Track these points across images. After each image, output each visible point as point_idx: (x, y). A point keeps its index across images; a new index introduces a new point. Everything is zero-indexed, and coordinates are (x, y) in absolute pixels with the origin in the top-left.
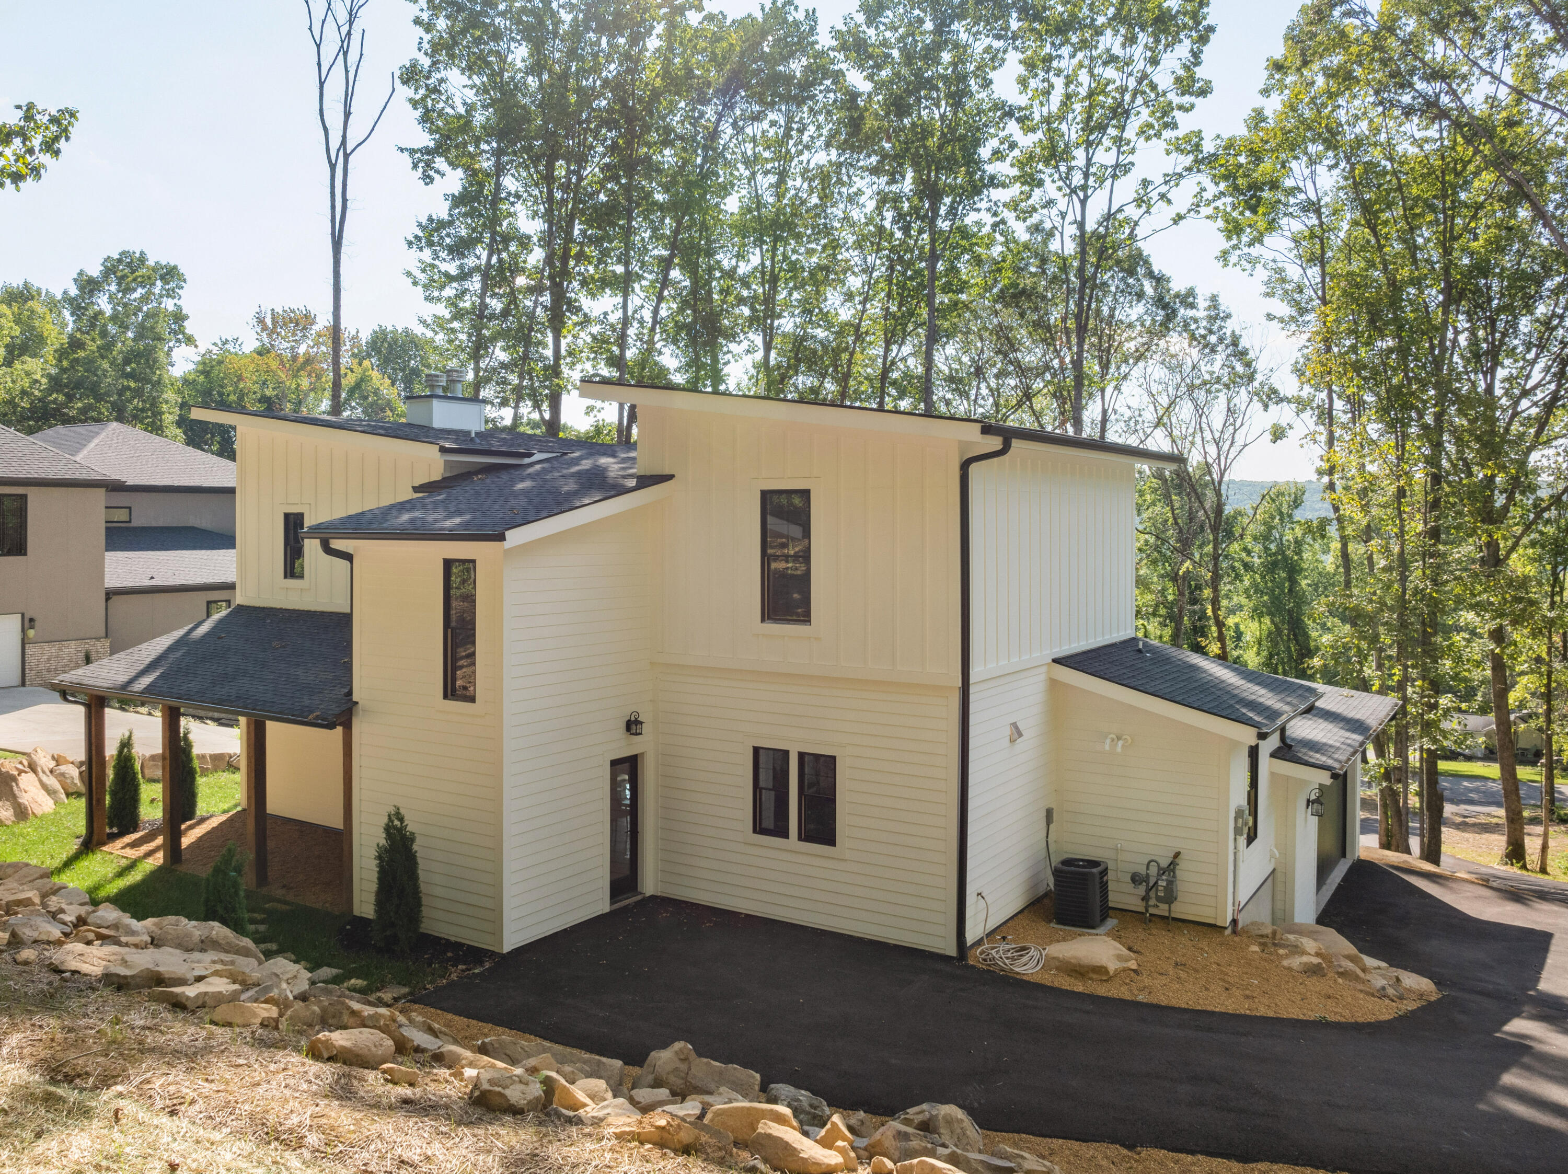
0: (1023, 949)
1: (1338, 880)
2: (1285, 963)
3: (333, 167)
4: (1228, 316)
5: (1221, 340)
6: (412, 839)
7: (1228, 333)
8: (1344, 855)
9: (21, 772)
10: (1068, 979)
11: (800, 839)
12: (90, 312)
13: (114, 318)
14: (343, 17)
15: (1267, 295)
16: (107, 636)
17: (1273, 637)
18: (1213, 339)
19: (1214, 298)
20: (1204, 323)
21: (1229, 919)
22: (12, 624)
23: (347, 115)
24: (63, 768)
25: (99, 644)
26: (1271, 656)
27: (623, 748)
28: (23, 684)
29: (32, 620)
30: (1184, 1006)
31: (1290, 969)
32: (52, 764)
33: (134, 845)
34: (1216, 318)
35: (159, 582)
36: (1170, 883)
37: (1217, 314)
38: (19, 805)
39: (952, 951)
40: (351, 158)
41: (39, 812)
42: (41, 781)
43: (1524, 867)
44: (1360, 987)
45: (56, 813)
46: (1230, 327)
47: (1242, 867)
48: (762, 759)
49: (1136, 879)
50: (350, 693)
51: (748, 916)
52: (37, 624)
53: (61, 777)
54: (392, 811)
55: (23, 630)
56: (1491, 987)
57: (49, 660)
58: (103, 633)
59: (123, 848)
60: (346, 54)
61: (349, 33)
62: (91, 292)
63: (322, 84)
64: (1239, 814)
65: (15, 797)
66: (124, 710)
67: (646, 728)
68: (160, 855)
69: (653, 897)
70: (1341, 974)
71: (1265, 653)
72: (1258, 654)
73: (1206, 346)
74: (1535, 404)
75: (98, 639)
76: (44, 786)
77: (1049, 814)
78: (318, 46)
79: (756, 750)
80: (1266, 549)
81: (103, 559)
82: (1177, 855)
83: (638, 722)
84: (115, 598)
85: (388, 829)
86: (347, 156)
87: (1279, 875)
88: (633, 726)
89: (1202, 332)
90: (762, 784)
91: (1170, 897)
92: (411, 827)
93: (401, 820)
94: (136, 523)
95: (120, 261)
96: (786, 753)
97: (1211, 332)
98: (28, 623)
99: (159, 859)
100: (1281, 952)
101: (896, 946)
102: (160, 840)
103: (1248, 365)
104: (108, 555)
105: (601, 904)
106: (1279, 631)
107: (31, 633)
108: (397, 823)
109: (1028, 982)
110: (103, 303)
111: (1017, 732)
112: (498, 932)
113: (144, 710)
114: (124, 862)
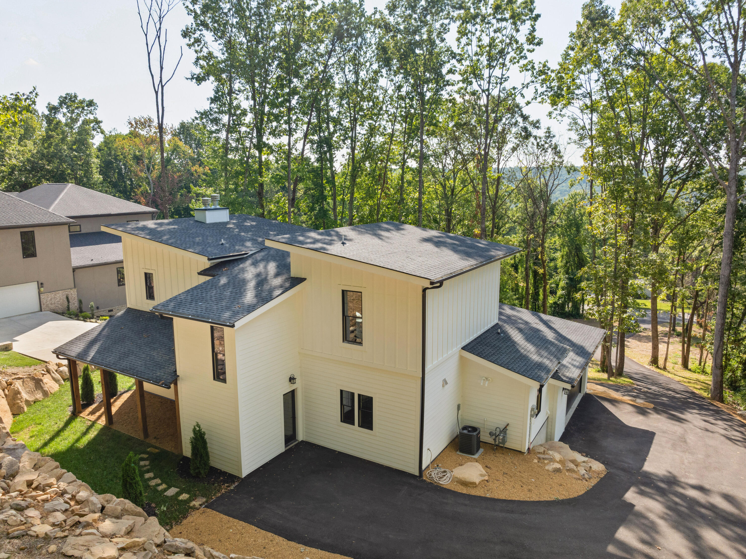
0: (445, 472)
1: (576, 406)
2: (547, 468)
3: (157, 93)
4: (554, 136)
5: (550, 146)
6: (204, 434)
7: (553, 143)
8: (580, 392)
9: (43, 375)
10: (461, 486)
11: (359, 426)
12: (54, 122)
13: (66, 125)
14: (157, 19)
15: (569, 130)
16: (75, 287)
17: (568, 255)
18: (546, 146)
19: (548, 128)
20: (544, 139)
21: (527, 448)
22: (34, 286)
23: (162, 68)
24: (61, 369)
25: (72, 291)
26: (567, 263)
27: (288, 388)
28: (41, 310)
29: (42, 284)
30: (504, 498)
31: (548, 470)
32: (56, 368)
33: (92, 413)
34: (549, 137)
35: (95, 262)
36: (504, 437)
37: (549, 135)
38: (44, 391)
39: (417, 474)
40: (164, 88)
41: (53, 391)
42: (52, 377)
43: (658, 367)
44: (575, 476)
45: (60, 391)
46: (554, 141)
47: (533, 426)
48: (344, 396)
49: (491, 434)
50: (176, 371)
51: (340, 453)
52: (44, 285)
53: (60, 373)
54: (195, 424)
55: (39, 288)
56: (626, 465)
57: (51, 299)
58: (73, 286)
59: (88, 415)
60: (159, 37)
61: (160, 28)
62: (55, 113)
63: (149, 54)
64: (532, 409)
65: (42, 388)
66: (85, 321)
67: (297, 381)
68: (103, 418)
69: (302, 441)
70: (568, 470)
71: (565, 261)
72: (561, 262)
73: (543, 149)
74: (679, 178)
75: (71, 289)
76: (54, 379)
77: (459, 407)
78: (146, 35)
79: (342, 391)
80: (568, 217)
81: (70, 252)
82: (508, 425)
83: (294, 379)
84: (77, 270)
85: (194, 430)
86: (162, 87)
87: (550, 420)
88: (292, 379)
89: (543, 143)
90: (344, 403)
91: (504, 441)
92: (204, 429)
93: (199, 427)
94: (83, 231)
95: (66, 98)
96: (353, 394)
97: (546, 143)
98: (40, 285)
99: (102, 422)
100: (546, 462)
101: (396, 470)
102: (103, 410)
103: (561, 157)
104: (72, 249)
105: (281, 448)
106: (571, 252)
107: (42, 289)
108: (198, 429)
109: (445, 489)
110: (60, 117)
111: (445, 382)
112: (240, 469)
113: (93, 320)
114: (90, 423)
